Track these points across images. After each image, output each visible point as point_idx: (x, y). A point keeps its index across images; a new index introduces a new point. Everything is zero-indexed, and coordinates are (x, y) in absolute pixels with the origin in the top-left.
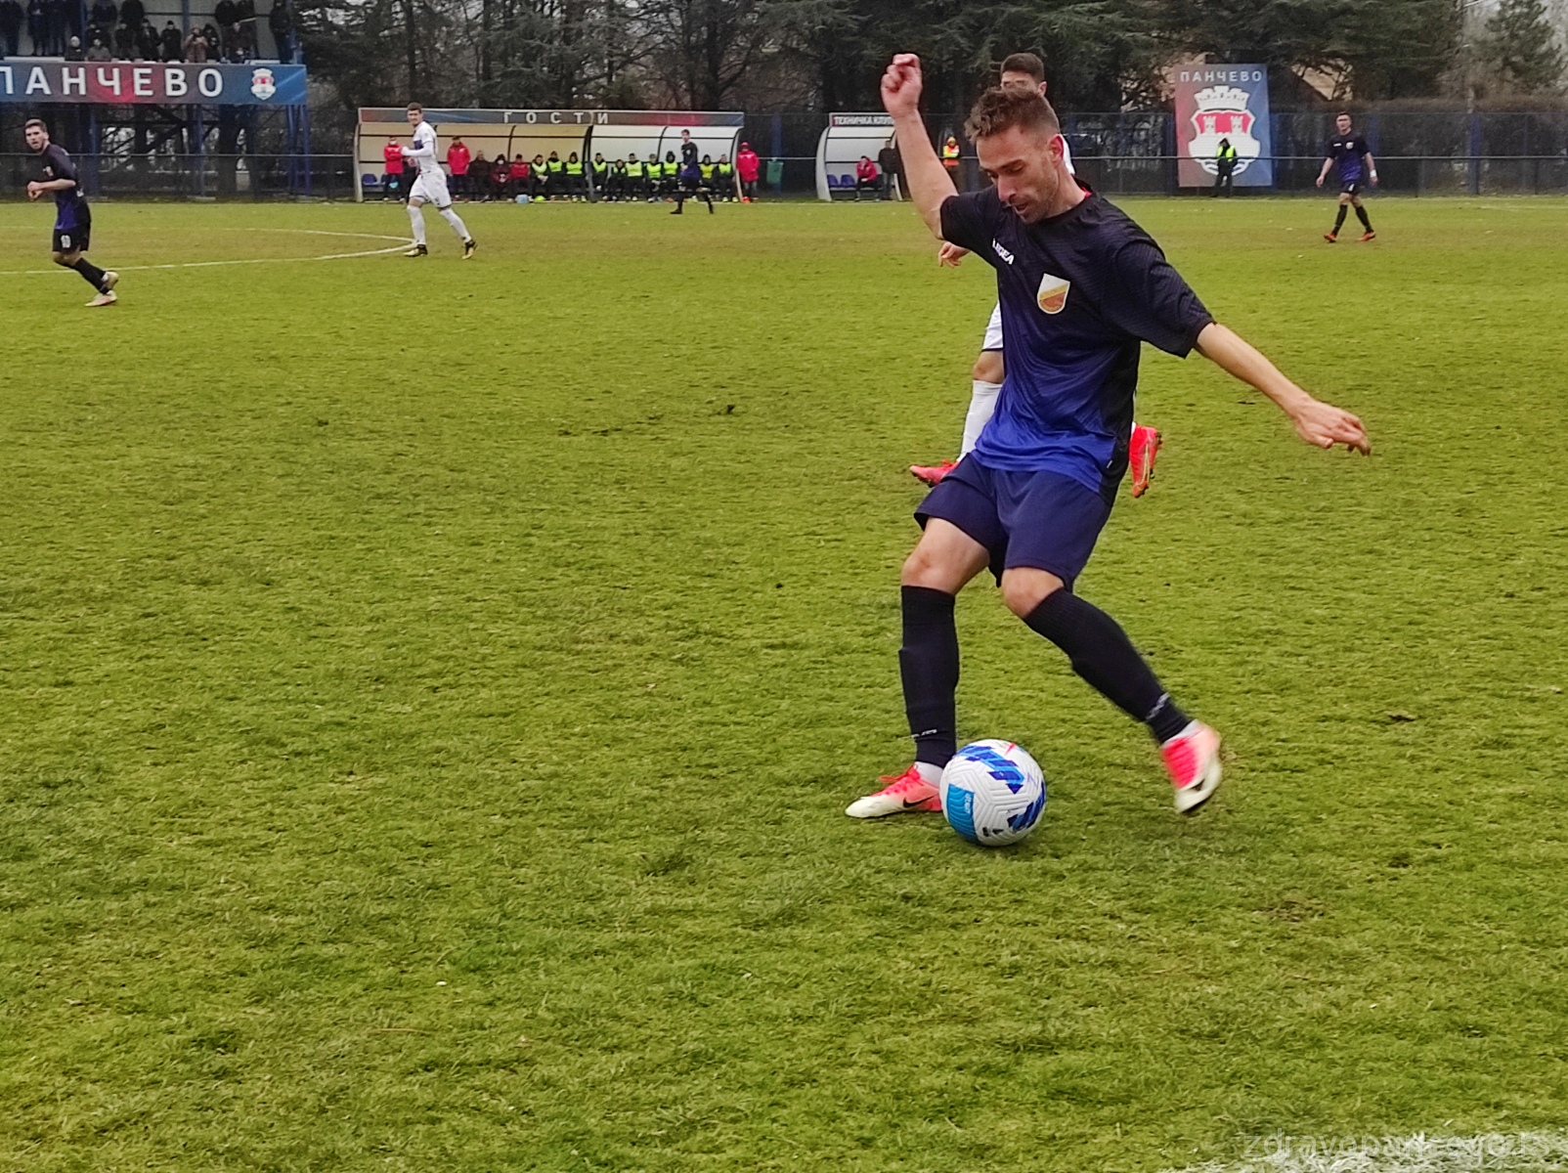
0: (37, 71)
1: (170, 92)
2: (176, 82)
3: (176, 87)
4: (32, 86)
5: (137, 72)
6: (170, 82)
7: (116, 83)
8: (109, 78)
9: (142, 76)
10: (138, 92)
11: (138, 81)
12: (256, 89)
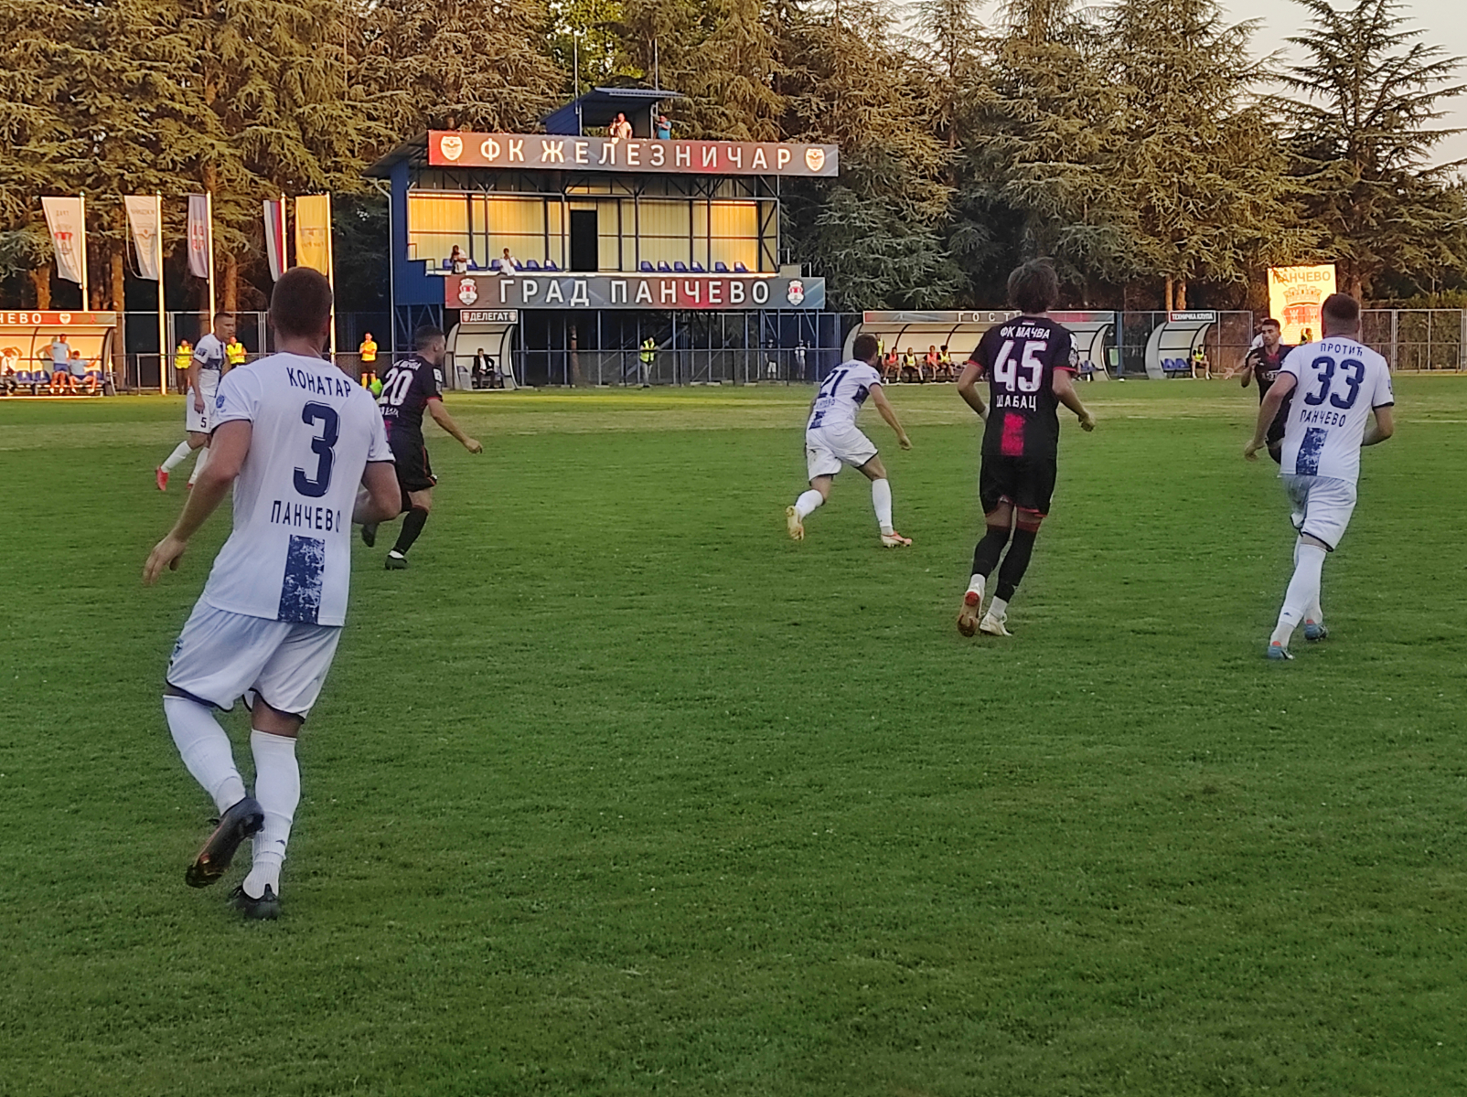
0: (644, 283)
1: (733, 300)
2: (737, 292)
3: (737, 296)
4: (640, 295)
5: (711, 284)
6: (733, 292)
7: (696, 293)
8: (692, 289)
9: (715, 287)
10: (712, 300)
11: (712, 291)
12: (791, 297)
